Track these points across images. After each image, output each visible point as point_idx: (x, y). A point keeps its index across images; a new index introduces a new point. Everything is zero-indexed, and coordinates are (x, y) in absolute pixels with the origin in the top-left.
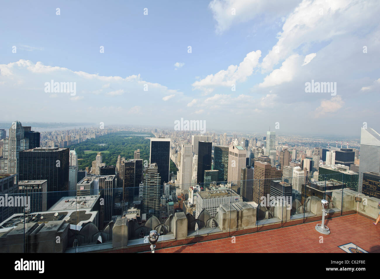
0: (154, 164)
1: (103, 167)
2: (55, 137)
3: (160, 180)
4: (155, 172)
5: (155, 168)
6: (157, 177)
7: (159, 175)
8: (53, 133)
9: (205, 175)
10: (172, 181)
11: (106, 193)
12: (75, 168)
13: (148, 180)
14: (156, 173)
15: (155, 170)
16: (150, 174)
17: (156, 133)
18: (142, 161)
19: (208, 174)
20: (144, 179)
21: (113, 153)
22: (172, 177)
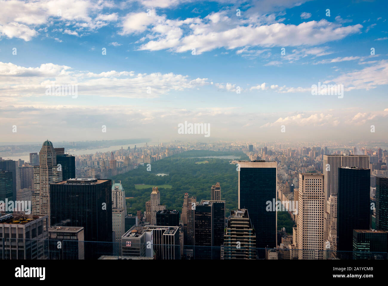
0: (243, 211)
1: (160, 211)
2: (96, 163)
3: (254, 242)
4: (244, 226)
5: (244, 219)
6: (248, 235)
7: (252, 232)
8: (94, 158)
9: (355, 240)
10: (282, 246)
11: (165, 256)
12: (120, 212)
13: (233, 239)
14: (246, 228)
15: (244, 222)
16: (235, 229)
17: (250, 153)
18: (223, 204)
19: (362, 238)
20: (225, 238)
21: (178, 189)
22: (283, 239)
